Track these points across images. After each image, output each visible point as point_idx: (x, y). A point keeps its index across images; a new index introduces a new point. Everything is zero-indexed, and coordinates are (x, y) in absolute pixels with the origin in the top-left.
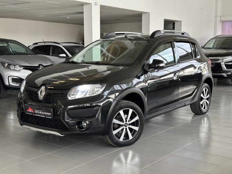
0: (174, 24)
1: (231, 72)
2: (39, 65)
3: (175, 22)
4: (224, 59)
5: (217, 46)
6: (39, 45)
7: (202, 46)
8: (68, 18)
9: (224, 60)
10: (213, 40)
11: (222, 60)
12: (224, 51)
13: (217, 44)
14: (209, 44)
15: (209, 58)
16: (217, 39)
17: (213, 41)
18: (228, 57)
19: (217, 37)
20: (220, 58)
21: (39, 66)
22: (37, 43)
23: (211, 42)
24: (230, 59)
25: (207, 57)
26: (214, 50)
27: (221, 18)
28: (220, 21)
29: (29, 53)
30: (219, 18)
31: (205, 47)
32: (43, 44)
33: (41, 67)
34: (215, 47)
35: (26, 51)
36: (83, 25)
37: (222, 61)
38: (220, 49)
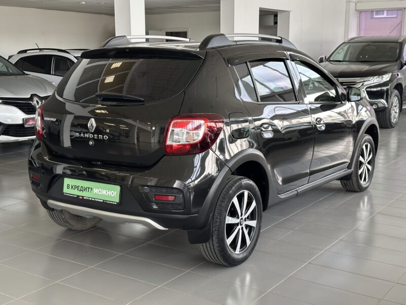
0: (276, 16)
1: (376, 104)
2: (32, 96)
3: (277, 12)
4: (365, 81)
5: (351, 56)
6: (29, 54)
7: (326, 57)
8: (84, 3)
9: (365, 83)
10: (344, 47)
11: (361, 83)
12: (365, 67)
13: (351, 53)
14: (338, 53)
15: (339, 79)
16: (351, 44)
17: (346, 48)
18: (372, 78)
19: (351, 41)
20: (357, 80)
21: (31, 98)
22: (25, 51)
23: (342, 50)
24: (375, 81)
25: (335, 77)
26: (346, 65)
27: (357, 4)
28: (356, 10)
29: (11, 71)
30: (352, 5)
31: (331, 59)
32: (37, 53)
33: (35, 99)
34: (347, 59)
35: (4, 66)
36: (113, 15)
37: (362, 85)
38: (358, 63)
